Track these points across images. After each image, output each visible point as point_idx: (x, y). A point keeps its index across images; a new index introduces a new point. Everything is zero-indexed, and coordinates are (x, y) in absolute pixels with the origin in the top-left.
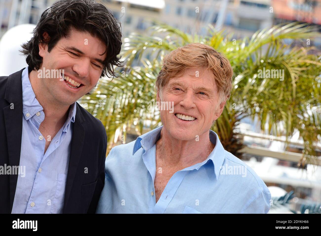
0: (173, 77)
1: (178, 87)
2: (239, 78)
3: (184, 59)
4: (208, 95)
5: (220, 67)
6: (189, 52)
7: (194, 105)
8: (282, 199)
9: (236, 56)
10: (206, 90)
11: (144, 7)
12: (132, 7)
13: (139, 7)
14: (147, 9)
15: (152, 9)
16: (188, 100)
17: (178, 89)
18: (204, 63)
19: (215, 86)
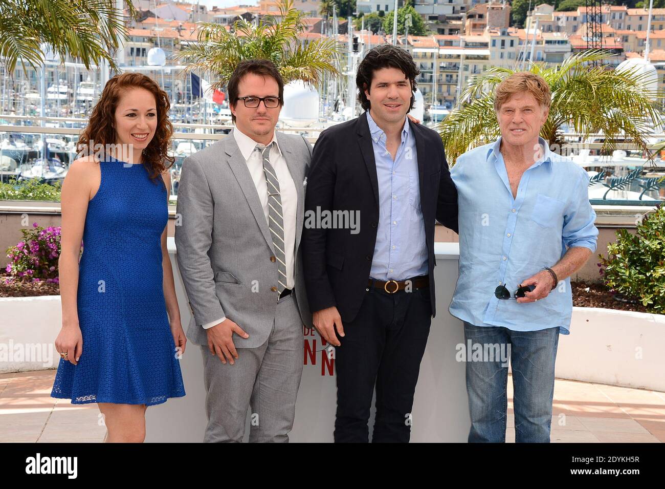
0: (504, 103)
1: (508, 109)
2: (553, 95)
3: (509, 88)
4: (531, 110)
5: (537, 88)
6: (512, 82)
7: (522, 120)
8: (596, 177)
9: (551, 79)
10: (529, 107)
11: (476, 56)
12: (467, 58)
13: (472, 57)
14: (479, 57)
15: (482, 57)
16: (517, 117)
17: (509, 111)
18: (524, 88)
19: (536, 102)
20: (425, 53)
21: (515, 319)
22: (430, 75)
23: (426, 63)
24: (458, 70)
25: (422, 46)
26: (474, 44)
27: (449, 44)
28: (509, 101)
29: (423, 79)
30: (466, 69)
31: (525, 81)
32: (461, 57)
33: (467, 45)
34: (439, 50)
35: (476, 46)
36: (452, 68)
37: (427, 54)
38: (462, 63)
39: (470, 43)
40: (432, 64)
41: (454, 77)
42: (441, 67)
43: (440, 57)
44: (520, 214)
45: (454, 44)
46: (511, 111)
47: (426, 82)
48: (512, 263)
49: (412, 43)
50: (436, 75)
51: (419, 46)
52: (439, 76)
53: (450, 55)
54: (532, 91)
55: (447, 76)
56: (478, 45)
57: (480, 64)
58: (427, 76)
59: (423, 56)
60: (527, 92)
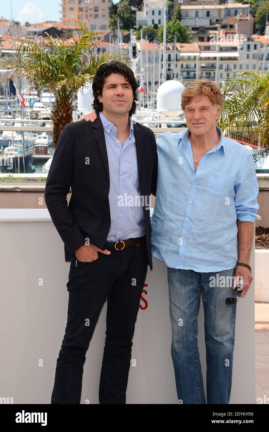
3: (189, 93)
4: (207, 109)
10: (205, 107)
11: (228, 58)
12: (222, 59)
13: (225, 58)
14: (230, 59)
15: (233, 58)
16: (197, 115)
17: (191, 110)
18: (201, 93)
19: (210, 103)
20: (190, 56)
21: (199, 264)
22: (194, 73)
23: (191, 64)
24: (215, 68)
25: (187, 51)
26: (227, 48)
27: (208, 49)
28: (191, 103)
29: (188, 76)
30: (221, 68)
31: (201, 88)
32: (217, 59)
33: (221, 50)
34: (200, 54)
35: (228, 50)
36: (210, 68)
37: (191, 57)
38: (218, 63)
39: (223, 47)
40: (195, 65)
41: (212, 75)
42: (202, 67)
43: (201, 59)
44: (199, 187)
45: (211, 48)
46: (192, 110)
47: (190, 79)
48: (194, 223)
49: (179, 49)
50: (198, 73)
51: (185, 51)
52: (201, 73)
53: (209, 57)
54: (206, 95)
55: (207, 73)
56: (230, 49)
57: (231, 64)
58: (192, 74)
59: (188, 58)
60: (203, 96)
